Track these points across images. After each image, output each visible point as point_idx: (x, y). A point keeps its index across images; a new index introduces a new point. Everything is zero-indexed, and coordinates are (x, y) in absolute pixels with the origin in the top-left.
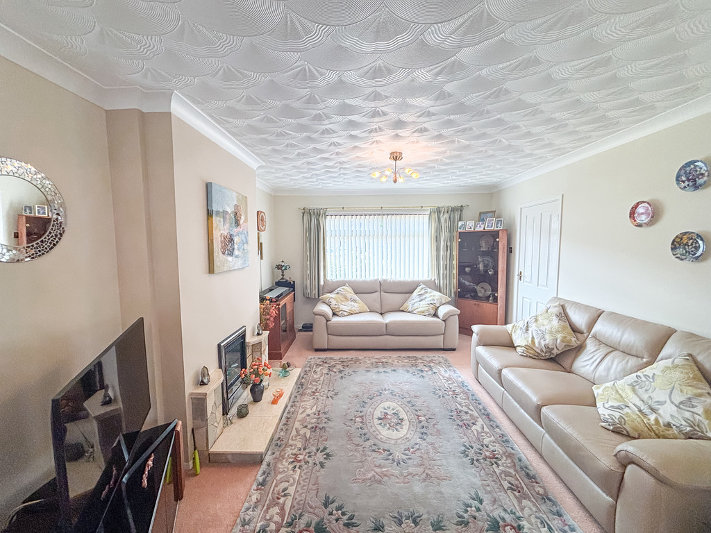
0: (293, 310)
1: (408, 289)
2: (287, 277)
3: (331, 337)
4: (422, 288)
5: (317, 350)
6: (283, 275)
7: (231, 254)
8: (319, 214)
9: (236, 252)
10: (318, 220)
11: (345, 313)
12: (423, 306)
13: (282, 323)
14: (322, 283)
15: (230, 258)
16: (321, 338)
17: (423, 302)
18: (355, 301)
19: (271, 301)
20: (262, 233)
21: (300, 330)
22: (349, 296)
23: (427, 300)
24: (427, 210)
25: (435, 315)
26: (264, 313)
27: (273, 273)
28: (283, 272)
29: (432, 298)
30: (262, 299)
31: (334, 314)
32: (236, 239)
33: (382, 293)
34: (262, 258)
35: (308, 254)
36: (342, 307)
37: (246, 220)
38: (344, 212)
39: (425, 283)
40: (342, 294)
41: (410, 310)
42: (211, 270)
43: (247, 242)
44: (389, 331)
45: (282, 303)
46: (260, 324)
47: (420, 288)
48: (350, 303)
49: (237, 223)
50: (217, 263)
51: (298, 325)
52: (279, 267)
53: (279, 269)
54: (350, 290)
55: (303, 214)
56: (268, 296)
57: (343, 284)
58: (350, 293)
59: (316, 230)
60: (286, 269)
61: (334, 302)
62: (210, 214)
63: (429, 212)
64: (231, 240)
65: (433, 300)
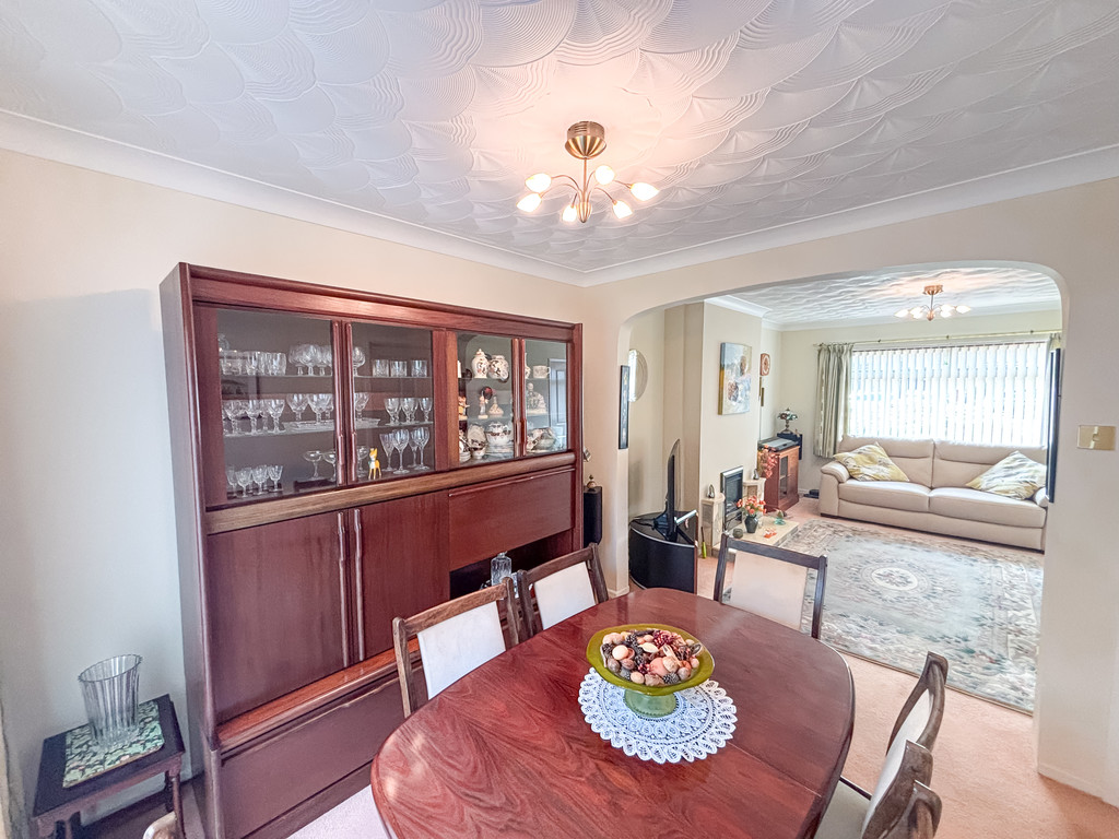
0: (797, 467)
1: (988, 459)
2: (792, 429)
3: (843, 503)
4: (1016, 459)
5: (823, 515)
6: (787, 426)
7: (735, 399)
8: (841, 351)
9: (739, 398)
10: (840, 358)
11: (867, 478)
12: (1010, 483)
13: (781, 477)
14: (840, 439)
15: (734, 403)
16: (830, 502)
17: (1013, 478)
18: (886, 465)
19: (770, 449)
20: (764, 377)
21: (805, 496)
22: (877, 457)
23: (1020, 475)
24: (1044, 336)
25: (1031, 499)
26: (762, 460)
27: (775, 423)
28: (787, 422)
29: (1031, 474)
30: (760, 448)
31: (851, 477)
32: (740, 387)
33: (937, 460)
34: (762, 405)
35: (823, 401)
36: (863, 470)
37: (749, 369)
38: (880, 346)
39: (1022, 451)
40: (866, 455)
41: (983, 487)
42: (720, 412)
43: (749, 389)
44: (932, 508)
45: (782, 455)
46: (757, 470)
47: (1011, 458)
48: (877, 466)
49: (742, 372)
50: (724, 406)
51: (803, 489)
52: (783, 416)
53: (782, 418)
54: (880, 450)
55: (820, 352)
56: (767, 445)
57: (871, 441)
58: (880, 453)
59: (836, 371)
60: (791, 419)
61: (852, 464)
62: (722, 368)
63: (1047, 339)
64: (737, 388)
65: (1032, 477)
